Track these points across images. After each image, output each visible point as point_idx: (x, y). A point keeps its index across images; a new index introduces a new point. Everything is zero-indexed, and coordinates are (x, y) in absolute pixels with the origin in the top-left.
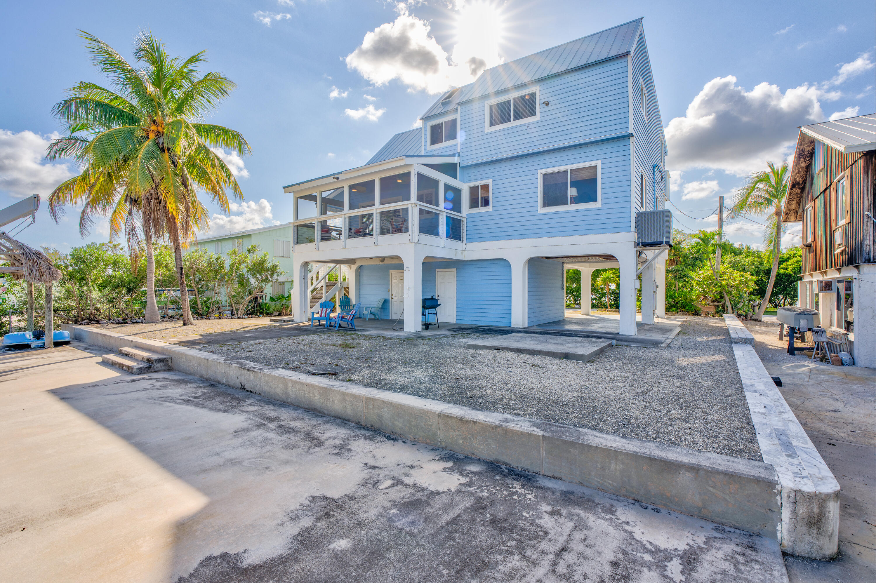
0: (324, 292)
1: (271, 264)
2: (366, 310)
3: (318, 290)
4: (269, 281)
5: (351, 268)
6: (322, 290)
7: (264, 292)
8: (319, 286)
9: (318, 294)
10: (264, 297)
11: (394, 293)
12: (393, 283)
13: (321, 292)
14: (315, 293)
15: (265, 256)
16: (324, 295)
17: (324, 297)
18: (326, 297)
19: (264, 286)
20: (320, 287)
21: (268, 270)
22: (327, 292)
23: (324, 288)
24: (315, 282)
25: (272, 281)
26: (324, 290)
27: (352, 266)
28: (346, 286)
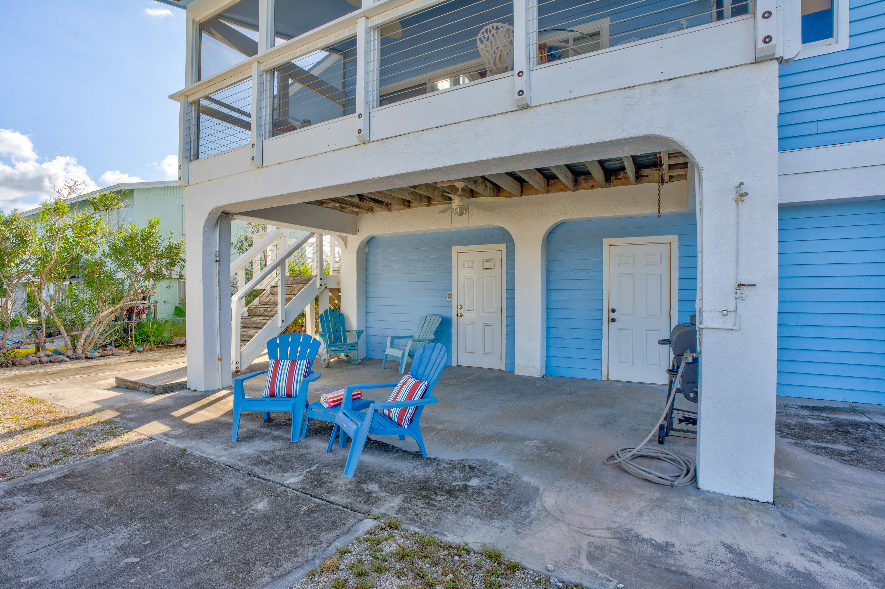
0: (280, 300)
1: (166, 243)
2: (392, 346)
3: (265, 297)
4: (163, 276)
5: (346, 243)
6: (273, 294)
7: (153, 298)
8: (266, 285)
9: (264, 304)
10: (153, 309)
11: (465, 301)
12: (461, 278)
13: (271, 299)
14: (255, 302)
15: (152, 227)
16: (279, 307)
17: (279, 312)
18: (286, 313)
19: (150, 287)
20: (268, 288)
21: (160, 256)
22: (288, 300)
23: (279, 289)
24: (257, 274)
25: (170, 278)
26: (279, 295)
27: (351, 238)
28: (334, 286)
